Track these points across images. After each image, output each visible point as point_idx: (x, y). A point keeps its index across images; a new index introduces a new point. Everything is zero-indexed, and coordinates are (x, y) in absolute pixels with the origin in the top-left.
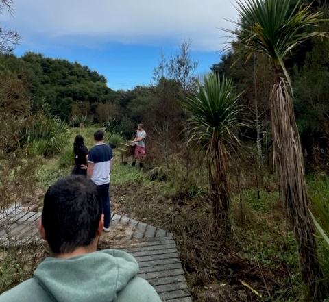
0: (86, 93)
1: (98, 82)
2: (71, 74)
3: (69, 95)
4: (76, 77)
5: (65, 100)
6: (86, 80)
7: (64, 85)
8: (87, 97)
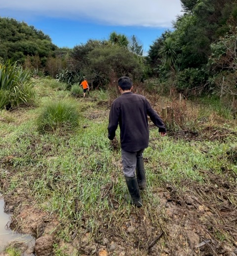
0: (35, 49)
1: (44, 40)
2: (20, 32)
3: (19, 50)
4: (25, 34)
5: (16, 54)
6: (33, 38)
7: (14, 41)
8: (36, 52)
